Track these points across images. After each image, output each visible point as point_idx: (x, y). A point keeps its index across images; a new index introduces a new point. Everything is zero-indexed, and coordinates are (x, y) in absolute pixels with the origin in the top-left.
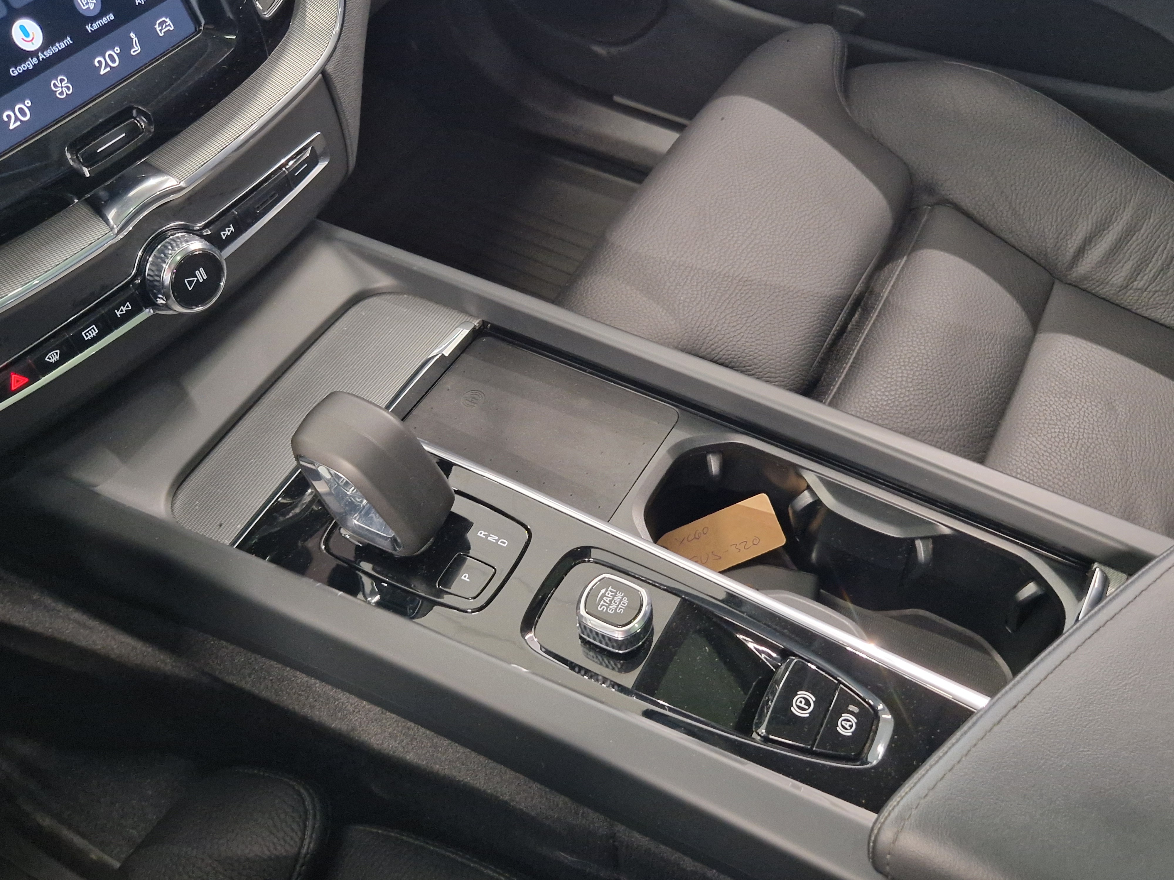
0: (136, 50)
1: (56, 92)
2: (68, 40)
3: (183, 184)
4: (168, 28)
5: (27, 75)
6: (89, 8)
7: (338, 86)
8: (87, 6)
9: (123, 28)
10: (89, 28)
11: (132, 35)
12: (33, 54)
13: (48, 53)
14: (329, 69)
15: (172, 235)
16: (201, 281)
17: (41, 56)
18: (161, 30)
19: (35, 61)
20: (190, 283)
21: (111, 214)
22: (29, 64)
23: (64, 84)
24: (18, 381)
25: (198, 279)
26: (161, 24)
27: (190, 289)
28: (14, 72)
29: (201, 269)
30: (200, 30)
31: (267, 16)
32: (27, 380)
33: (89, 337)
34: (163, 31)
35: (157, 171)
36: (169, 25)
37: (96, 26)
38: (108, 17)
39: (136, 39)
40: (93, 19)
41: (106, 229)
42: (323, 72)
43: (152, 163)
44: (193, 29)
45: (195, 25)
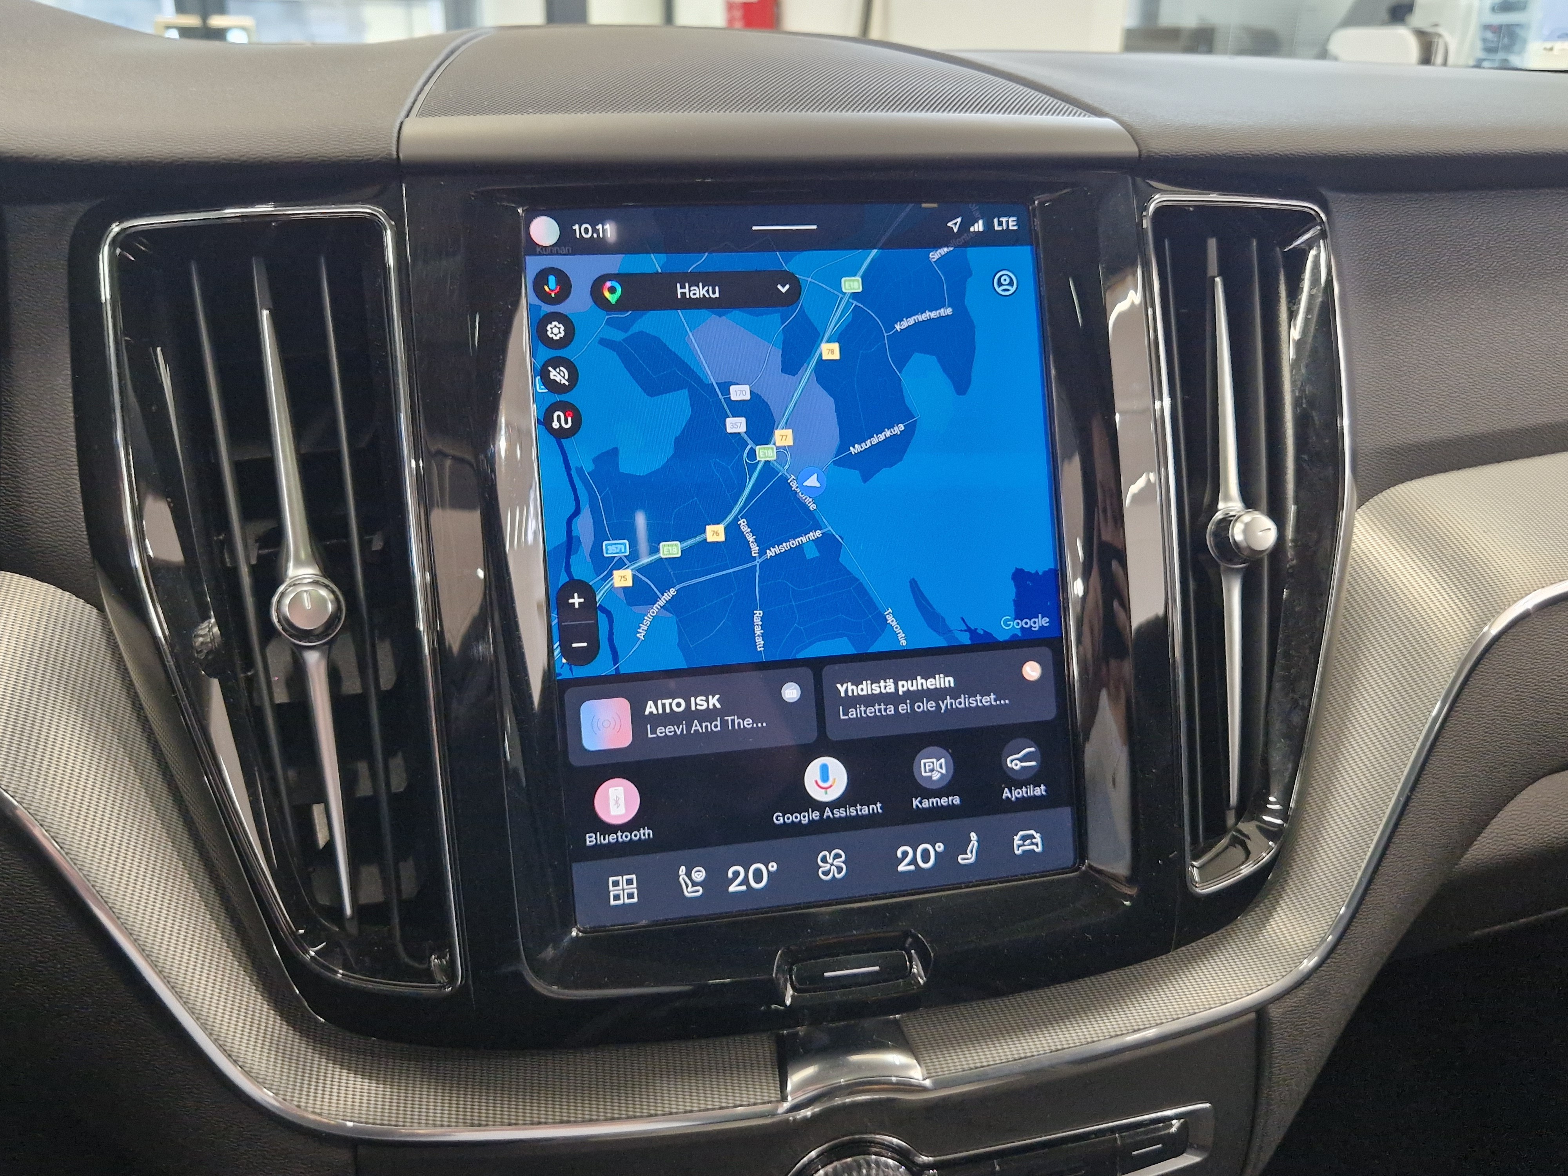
0: (968, 858)
1: (820, 867)
2: (878, 807)
3: (928, 1083)
4: (1034, 847)
5: (796, 830)
6: (931, 777)
7: (1279, 1044)
8: (930, 774)
9: (966, 821)
10: (915, 802)
11: (973, 836)
12: (820, 806)
13: (840, 813)
14: (1275, 1012)
15: (876, 1154)
17: (828, 813)
18: (1019, 846)
19: (816, 815)
21: (796, 1078)
22: (804, 818)
23: (838, 862)
26: (1024, 838)
28: (779, 819)
30: (1078, 869)
31: (1197, 890)
34: (1021, 848)
35: (904, 1044)
36: (1037, 845)
37: (926, 804)
38: (950, 798)
39: (976, 844)
40: (928, 794)
41: (775, 1095)
42: (1260, 1011)
43: (905, 1029)
44: (1070, 863)
45: (1075, 859)
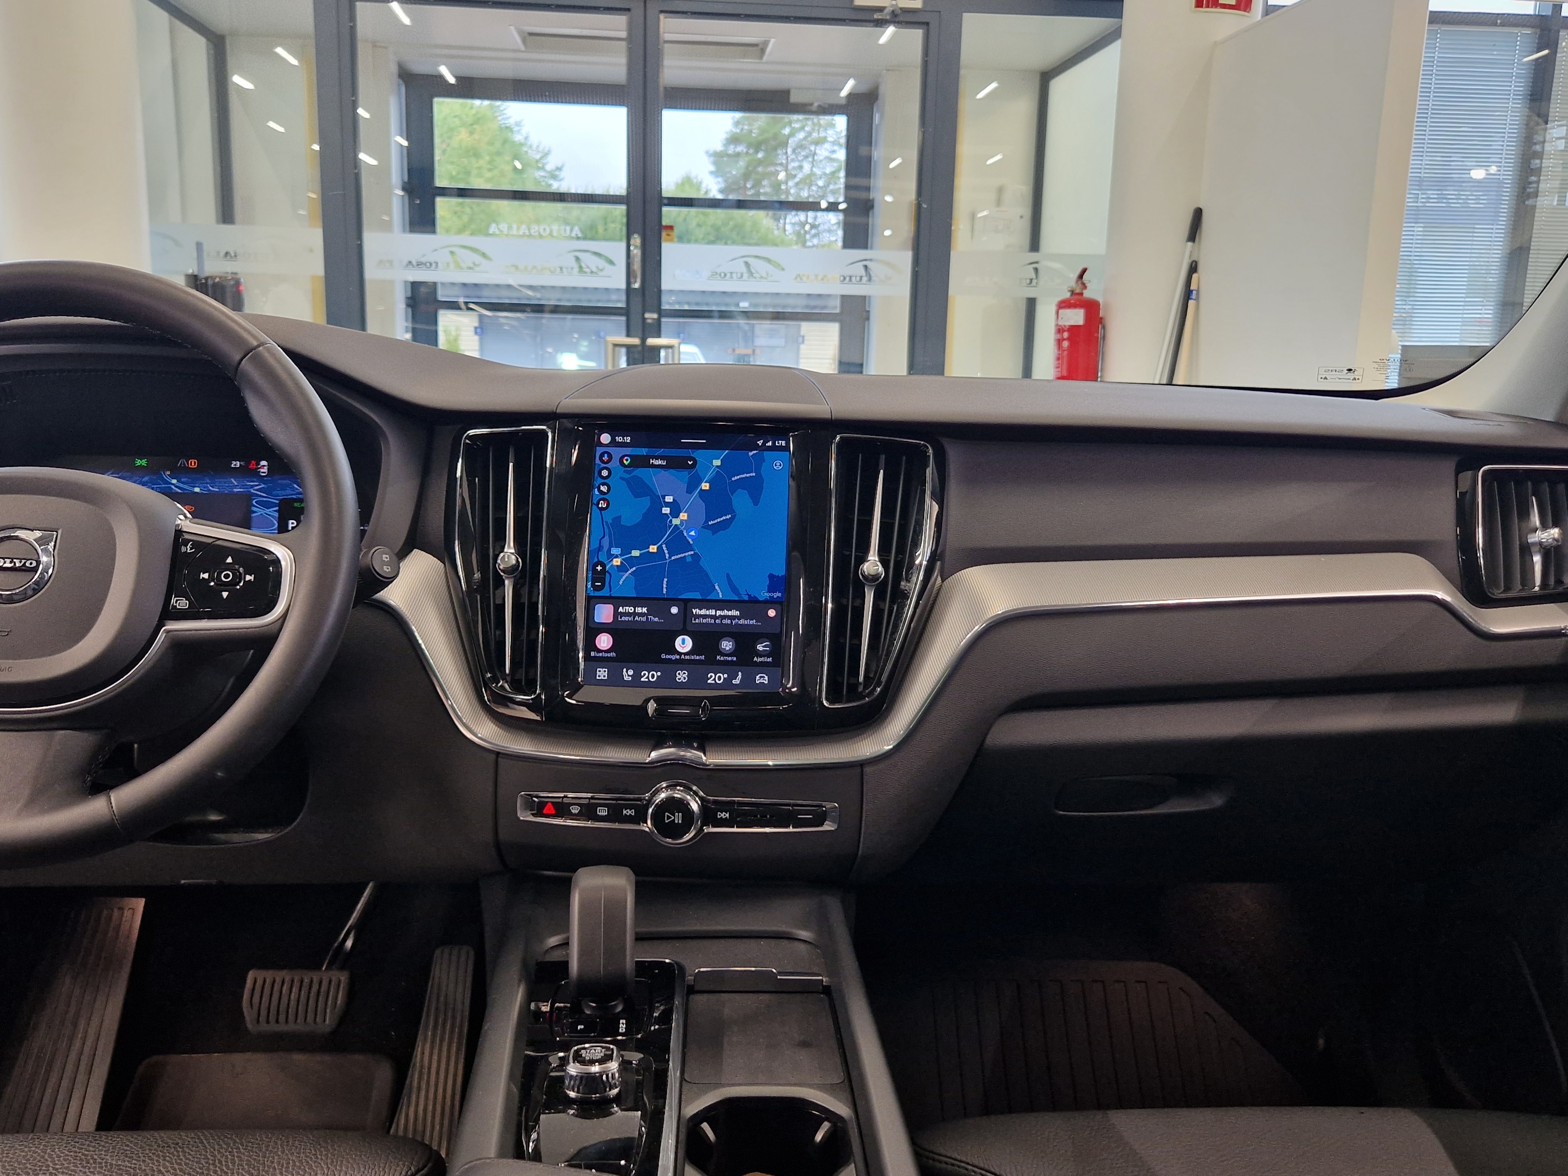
0: (737, 681)
1: (677, 677)
2: (703, 657)
4: (764, 681)
5: (669, 661)
6: (726, 649)
9: (738, 668)
10: (718, 657)
11: (740, 673)
12: (680, 654)
13: (688, 658)
16: (676, 822)
17: (683, 657)
18: (758, 680)
19: (678, 657)
20: (669, 818)
22: (673, 657)
24: (549, 809)
25: (674, 820)
26: (761, 677)
27: (667, 821)
28: (663, 656)
29: (680, 814)
32: (554, 812)
33: (600, 814)
36: (766, 680)
37: (722, 658)
38: (732, 658)
39: (741, 676)
40: (724, 655)
42: (862, 766)
